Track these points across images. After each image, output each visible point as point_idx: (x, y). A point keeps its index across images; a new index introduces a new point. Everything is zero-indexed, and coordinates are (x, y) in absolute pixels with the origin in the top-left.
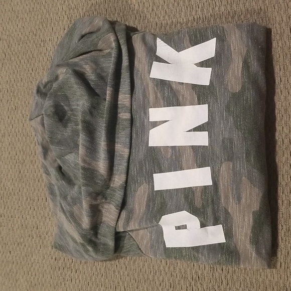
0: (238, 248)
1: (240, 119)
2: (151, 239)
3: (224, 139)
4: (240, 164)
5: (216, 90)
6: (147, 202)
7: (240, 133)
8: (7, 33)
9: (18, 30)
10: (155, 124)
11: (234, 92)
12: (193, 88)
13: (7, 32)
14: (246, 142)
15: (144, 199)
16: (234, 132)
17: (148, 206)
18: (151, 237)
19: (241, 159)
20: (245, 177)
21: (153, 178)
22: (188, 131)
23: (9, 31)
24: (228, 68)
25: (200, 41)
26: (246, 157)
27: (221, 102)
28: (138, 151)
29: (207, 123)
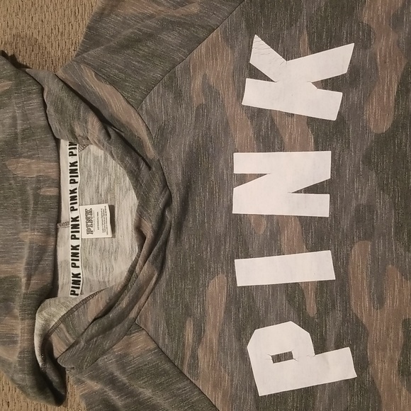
0: (377, 382)
1: (388, 174)
2: (232, 385)
3: (358, 206)
4: (384, 244)
5: (348, 129)
6: (226, 303)
7: (387, 196)
8: (14, 31)
9: (33, 26)
10: (243, 179)
11: (380, 132)
12: (308, 124)
13: (14, 29)
14: (395, 210)
15: (221, 300)
16: (377, 195)
17: (227, 311)
18: (232, 381)
19: (387, 237)
20: (393, 264)
21: (234, 265)
22: (295, 192)
23: (17, 28)
24: (371, 91)
25: (327, 46)
26: (396, 233)
27: (355, 148)
28: (214, 220)
29: (329, 182)
